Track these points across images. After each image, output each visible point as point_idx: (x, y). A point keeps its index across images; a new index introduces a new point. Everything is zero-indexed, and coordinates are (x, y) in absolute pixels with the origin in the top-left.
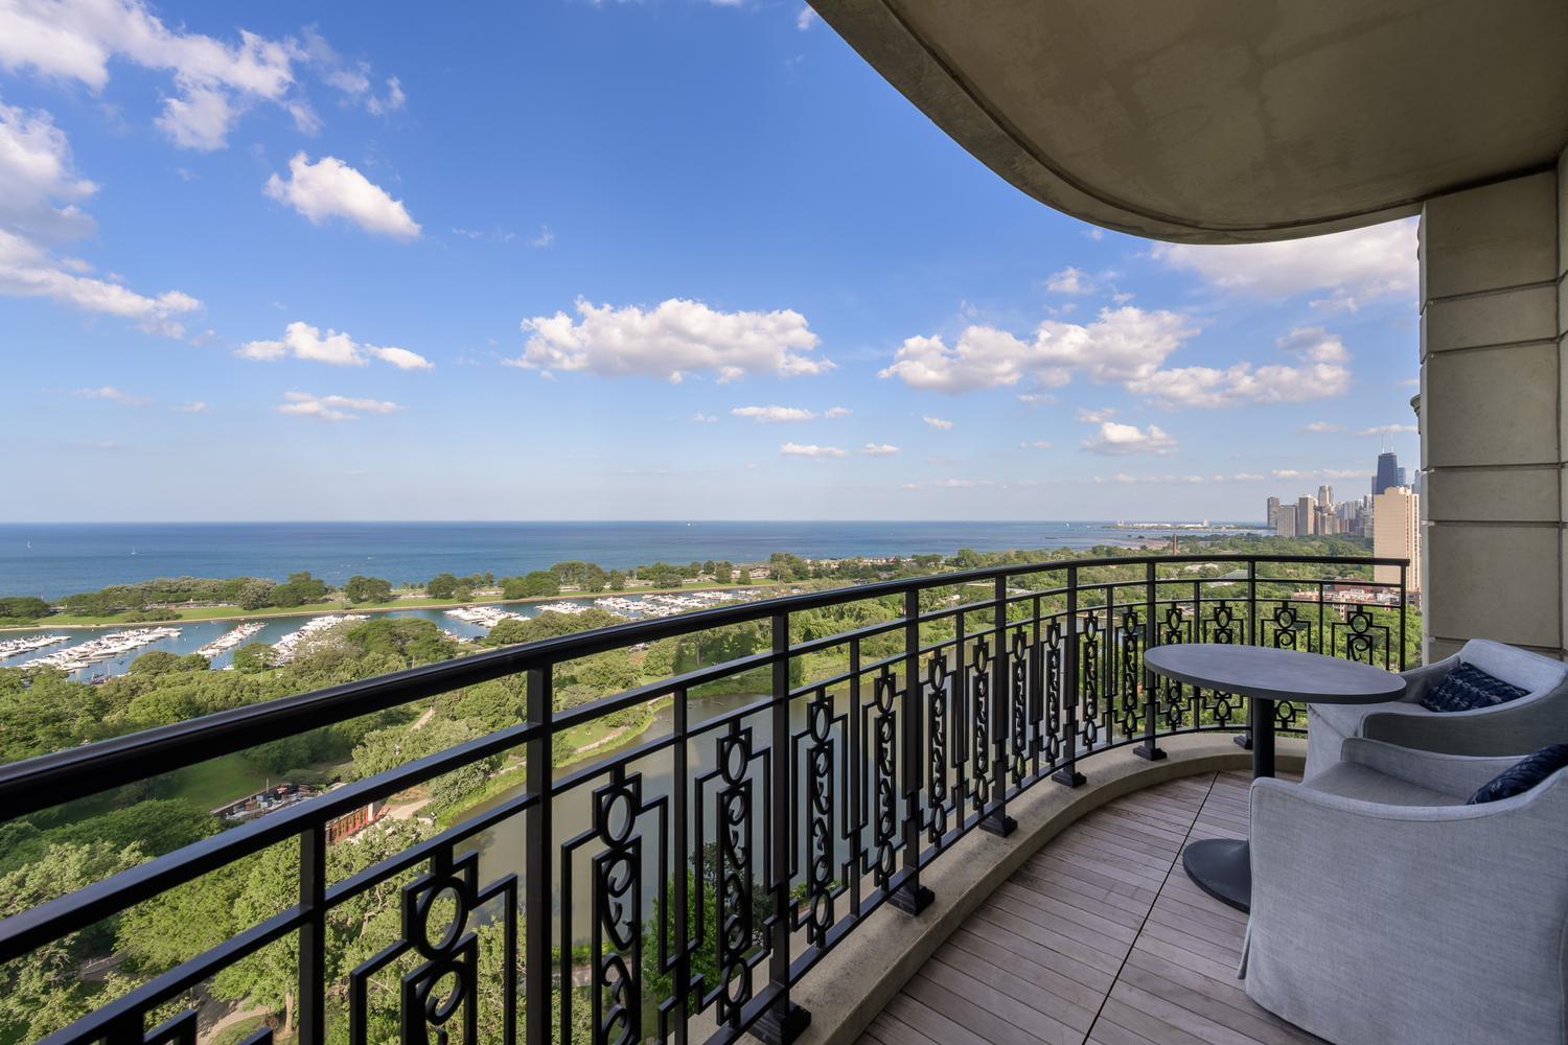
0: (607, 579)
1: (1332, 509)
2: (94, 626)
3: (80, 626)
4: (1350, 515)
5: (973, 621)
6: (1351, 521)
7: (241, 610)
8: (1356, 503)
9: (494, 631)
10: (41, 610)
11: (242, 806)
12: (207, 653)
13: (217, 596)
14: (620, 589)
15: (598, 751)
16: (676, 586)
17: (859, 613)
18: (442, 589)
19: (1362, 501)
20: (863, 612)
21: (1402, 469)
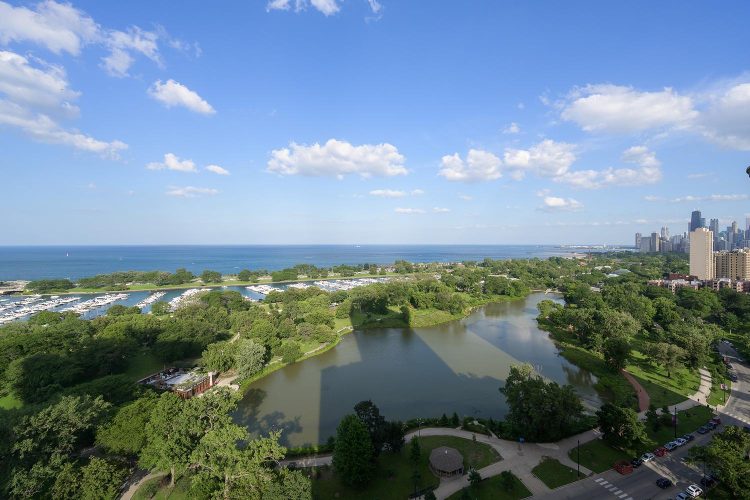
0: (319, 272)
1: (668, 239)
2: (92, 293)
3: (86, 293)
4: (677, 242)
5: (491, 294)
6: (677, 245)
7: (155, 286)
8: (680, 236)
9: (267, 297)
10: (69, 286)
11: (153, 378)
12: (140, 306)
13: (144, 279)
14: (326, 277)
15: (315, 354)
16: (351, 275)
17: (436, 289)
18: (245, 276)
19: (683, 235)
20: (438, 289)
21: (704, 219)
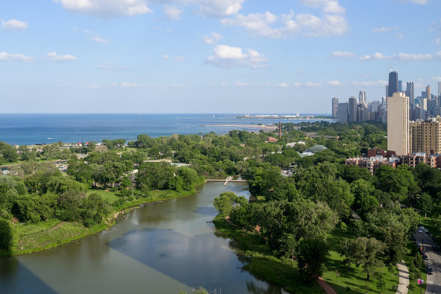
1: (366, 106)
4: (375, 109)
5: (148, 189)
6: (375, 113)
8: (378, 101)
17: (59, 187)
19: (381, 100)
20: (63, 187)
21: (400, 82)
